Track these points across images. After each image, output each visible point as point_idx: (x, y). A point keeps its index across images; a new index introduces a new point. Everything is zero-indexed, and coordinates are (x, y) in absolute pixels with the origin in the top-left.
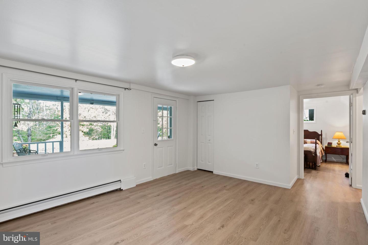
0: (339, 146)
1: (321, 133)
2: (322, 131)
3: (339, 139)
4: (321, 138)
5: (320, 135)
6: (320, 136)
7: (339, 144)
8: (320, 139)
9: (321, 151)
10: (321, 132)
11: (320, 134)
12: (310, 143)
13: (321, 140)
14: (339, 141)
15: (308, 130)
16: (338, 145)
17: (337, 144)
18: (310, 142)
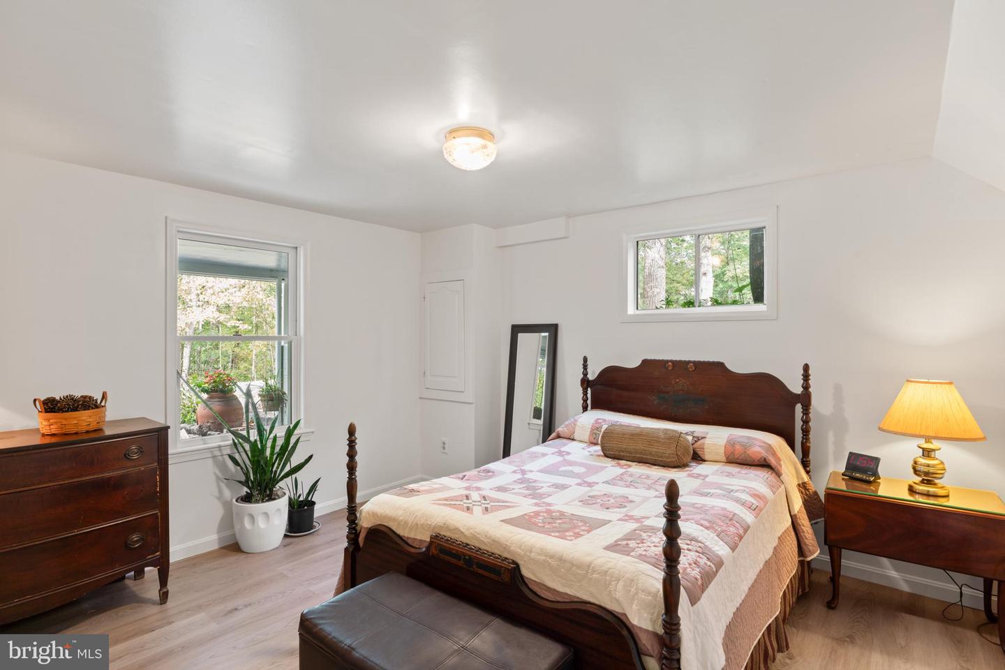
0: (932, 489)
1: (806, 387)
2: (806, 368)
3: (929, 438)
4: (806, 422)
5: (796, 398)
6: (799, 408)
7: (928, 478)
8: (798, 424)
9: (795, 525)
10: (806, 377)
11: (796, 388)
12: (724, 459)
13: (806, 432)
14: (927, 453)
15: (720, 365)
16: (922, 482)
17: (916, 472)
18: (722, 450)
